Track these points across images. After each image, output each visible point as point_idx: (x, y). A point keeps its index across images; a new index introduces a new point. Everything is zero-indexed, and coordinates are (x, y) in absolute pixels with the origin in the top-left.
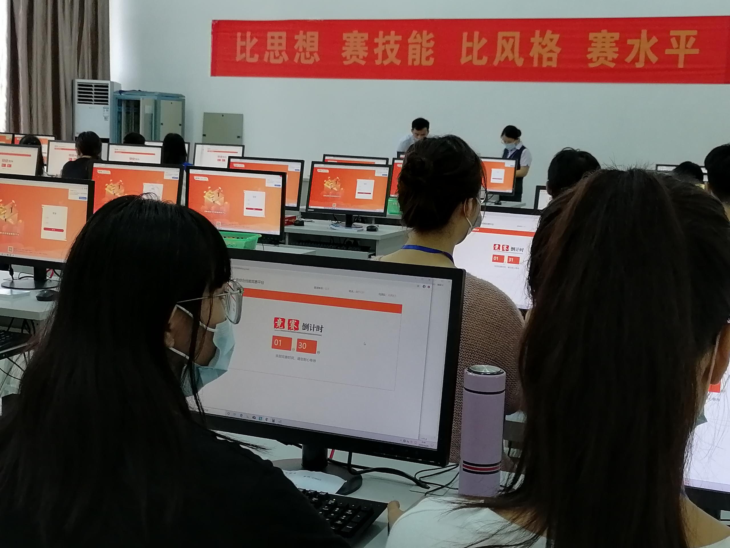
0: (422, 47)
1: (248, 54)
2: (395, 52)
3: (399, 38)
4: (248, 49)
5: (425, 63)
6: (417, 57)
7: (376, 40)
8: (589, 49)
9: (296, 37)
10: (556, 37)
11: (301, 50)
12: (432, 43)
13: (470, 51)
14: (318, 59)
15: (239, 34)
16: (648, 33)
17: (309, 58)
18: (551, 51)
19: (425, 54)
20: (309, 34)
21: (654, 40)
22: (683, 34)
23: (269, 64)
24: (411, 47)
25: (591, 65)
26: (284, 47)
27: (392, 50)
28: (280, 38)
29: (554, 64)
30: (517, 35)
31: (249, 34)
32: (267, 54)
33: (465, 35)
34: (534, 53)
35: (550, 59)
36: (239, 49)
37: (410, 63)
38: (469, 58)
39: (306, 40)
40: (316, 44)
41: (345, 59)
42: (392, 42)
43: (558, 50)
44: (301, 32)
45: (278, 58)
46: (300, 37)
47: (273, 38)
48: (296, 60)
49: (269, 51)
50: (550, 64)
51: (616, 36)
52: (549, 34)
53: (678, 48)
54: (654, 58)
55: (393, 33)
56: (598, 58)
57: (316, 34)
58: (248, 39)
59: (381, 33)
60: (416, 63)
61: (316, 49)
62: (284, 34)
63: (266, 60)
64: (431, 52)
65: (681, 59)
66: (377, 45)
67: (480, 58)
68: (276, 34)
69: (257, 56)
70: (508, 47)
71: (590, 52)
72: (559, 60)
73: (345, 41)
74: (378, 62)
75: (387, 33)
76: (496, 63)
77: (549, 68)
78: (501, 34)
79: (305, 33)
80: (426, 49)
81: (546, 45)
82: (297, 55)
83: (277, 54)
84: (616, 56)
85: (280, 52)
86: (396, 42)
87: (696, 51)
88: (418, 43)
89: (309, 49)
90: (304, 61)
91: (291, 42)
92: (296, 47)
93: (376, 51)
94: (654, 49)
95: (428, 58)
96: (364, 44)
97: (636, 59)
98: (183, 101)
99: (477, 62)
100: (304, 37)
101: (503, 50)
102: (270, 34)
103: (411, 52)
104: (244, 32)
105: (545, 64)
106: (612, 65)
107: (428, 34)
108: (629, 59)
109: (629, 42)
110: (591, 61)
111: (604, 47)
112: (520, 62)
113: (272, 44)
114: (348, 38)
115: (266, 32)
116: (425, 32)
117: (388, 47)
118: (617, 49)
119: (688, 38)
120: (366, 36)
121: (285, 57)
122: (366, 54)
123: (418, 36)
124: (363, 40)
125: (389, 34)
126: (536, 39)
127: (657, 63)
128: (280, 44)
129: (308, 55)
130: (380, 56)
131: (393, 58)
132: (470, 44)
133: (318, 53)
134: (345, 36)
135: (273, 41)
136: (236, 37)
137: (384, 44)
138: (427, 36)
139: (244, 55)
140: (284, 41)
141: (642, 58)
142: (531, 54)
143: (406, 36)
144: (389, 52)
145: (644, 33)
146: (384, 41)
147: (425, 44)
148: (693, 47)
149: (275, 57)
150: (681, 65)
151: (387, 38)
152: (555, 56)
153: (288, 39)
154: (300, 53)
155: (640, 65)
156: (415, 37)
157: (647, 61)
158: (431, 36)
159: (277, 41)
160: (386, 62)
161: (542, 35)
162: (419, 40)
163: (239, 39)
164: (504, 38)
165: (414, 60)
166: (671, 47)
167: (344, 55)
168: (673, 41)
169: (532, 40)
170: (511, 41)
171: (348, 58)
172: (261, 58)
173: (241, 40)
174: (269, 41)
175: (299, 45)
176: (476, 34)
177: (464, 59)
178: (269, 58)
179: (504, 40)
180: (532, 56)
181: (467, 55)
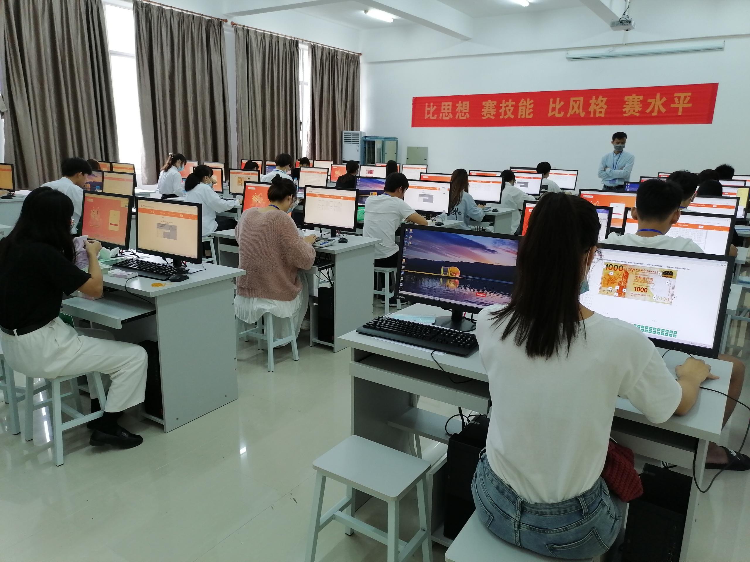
0: (526, 108)
1: (431, 115)
2: (511, 111)
3: (514, 103)
4: (431, 112)
5: (528, 117)
6: (524, 114)
7: (501, 105)
8: (624, 106)
9: (457, 105)
10: (605, 99)
11: (459, 112)
12: (532, 106)
13: (554, 109)
14: (468, 116)
15: (427, 104)
16: (660, 95)
17: (464, 116)
18: (602, 108)
19: (528, 111)
20: (464, 103)
21: (664, 99)
22: (682, 95)
23: (442, 120)
24: (520, 108)
25: (625, 115)
26: (450, 111)
27: (509, 110)
28: (448, 105)
29: (603, 115)
30: (582, 99)
31: (432, 104)
32: (441, 115)
33: (551, 100)
34: (591, 109)
35: (600, 112)
36: (426, 112)
37: (519, 117)
38: (553, 113)
39: (462, 106)
40: (468, 108)
41: (483, 116)
42: (510, 105)
43: (606, 107)
44: (460, 102)
45: (447, 116)
46: (459, 104)
47: (444, 105)
48: (457, 117)
49: (443, 113)
50: (600, 115)
51: (641, 97)
52: (600, 98)
53: (679, 103)
54: (663, 110)
55: (510, 100)
56: (629, 111)
57: (468, 103)
58: (432, 107)
59: (504, 101)
60: (523, 117)
61: (467, 111)
62: (450, 103)
63: (440, 118)
64: (531, 110)
65: (680, 110)
66: (501, 107)
67: (559, 113)
68: (446, 104)
69: (436, 116)
70: (576, 106)
71: (625, 108)
72: (606, 113)
73: (484, 106)
74: (501, 117)
75: (507, 101)
76: (568, 115)
77: (600, 117)
78: (572, 99)
79: (462, 103)
80: (528, 109)
81: (599, 104)
82: (458, 115)
84: (640, 109)
85: (448, 113)
86: (512, 106)
87: (690, 105)
88: (524, 106)
89: (464, 111)
90: (461, 118)
91: (454, 107)
92: (457, 110)
93: (500, 111)
94: (664, 105)
95: (529, 114)
96: (494, 107)
97: (653, 111)
98: (397, 141)
99: (557, 115)
100: (461, 104)
101: (573, 108)
102: (443, 104)
103: (520, 110)
104: (429, 103)
105: (598, 115)
106: (638, 115)
107: (530, 100)
108: (648, 111)
109: (649, 101)
110: (625, 112)
111: (633, 104)
112: (582, 115)
113: (444, 109)
115: (441, 102)
116: (528, 99)
117: (507, 108)
118: (641, 105)
119: (685, 97)
120: (495, 103)
121: (451, 116)
122: (495, 113)
123: (525, 102)
124: (493, 105)
126: (593, 101)
127: (666, 112)
128: (448, 109)
129: (463, 115)
130: (503, 114)
131: (510, 115)
132: (554, 105)
133: (469, 113)
134: (484, 103)
135: (444, 107)
136: (425, 106)
137: (505, 107)
138: (529, 101)
139: (429, 115)
140: (450, 107)
141: (656, 110)
142: (590, 110)
143: (518, 102)
144: (508, 111)
145: (658, 96)
146: (505, 105)
147: (528, 106)
148: (688, 102)
149: (446, 116)
150: (680, 114)
151: (507, 103)
152: (603, 110)
153: (452, 105)
154: (459, 113)
155: (655, 114)
156: (523, 103)
157: (659, 111)
158: (532, 101)
159: (446, 107)
160: (506, 117)
161: (597, 99)
162: (525, 104)
163: (426, 107)
164: (574, 101)
165: (521, 115)
166: (675, 103)
167: (482, 114)
168: (676, 100)
169: (591, 102)
170: (578, 102)
171: (485, 115)
172: (438, 117)
173: (428, 108)
174: (443, 107)
175: (459, 109)
176: (558, 99)
177: (550, 114)
178: (442, 117)
179: (574, 102)
180: (590, 111)
181: (552, 112)
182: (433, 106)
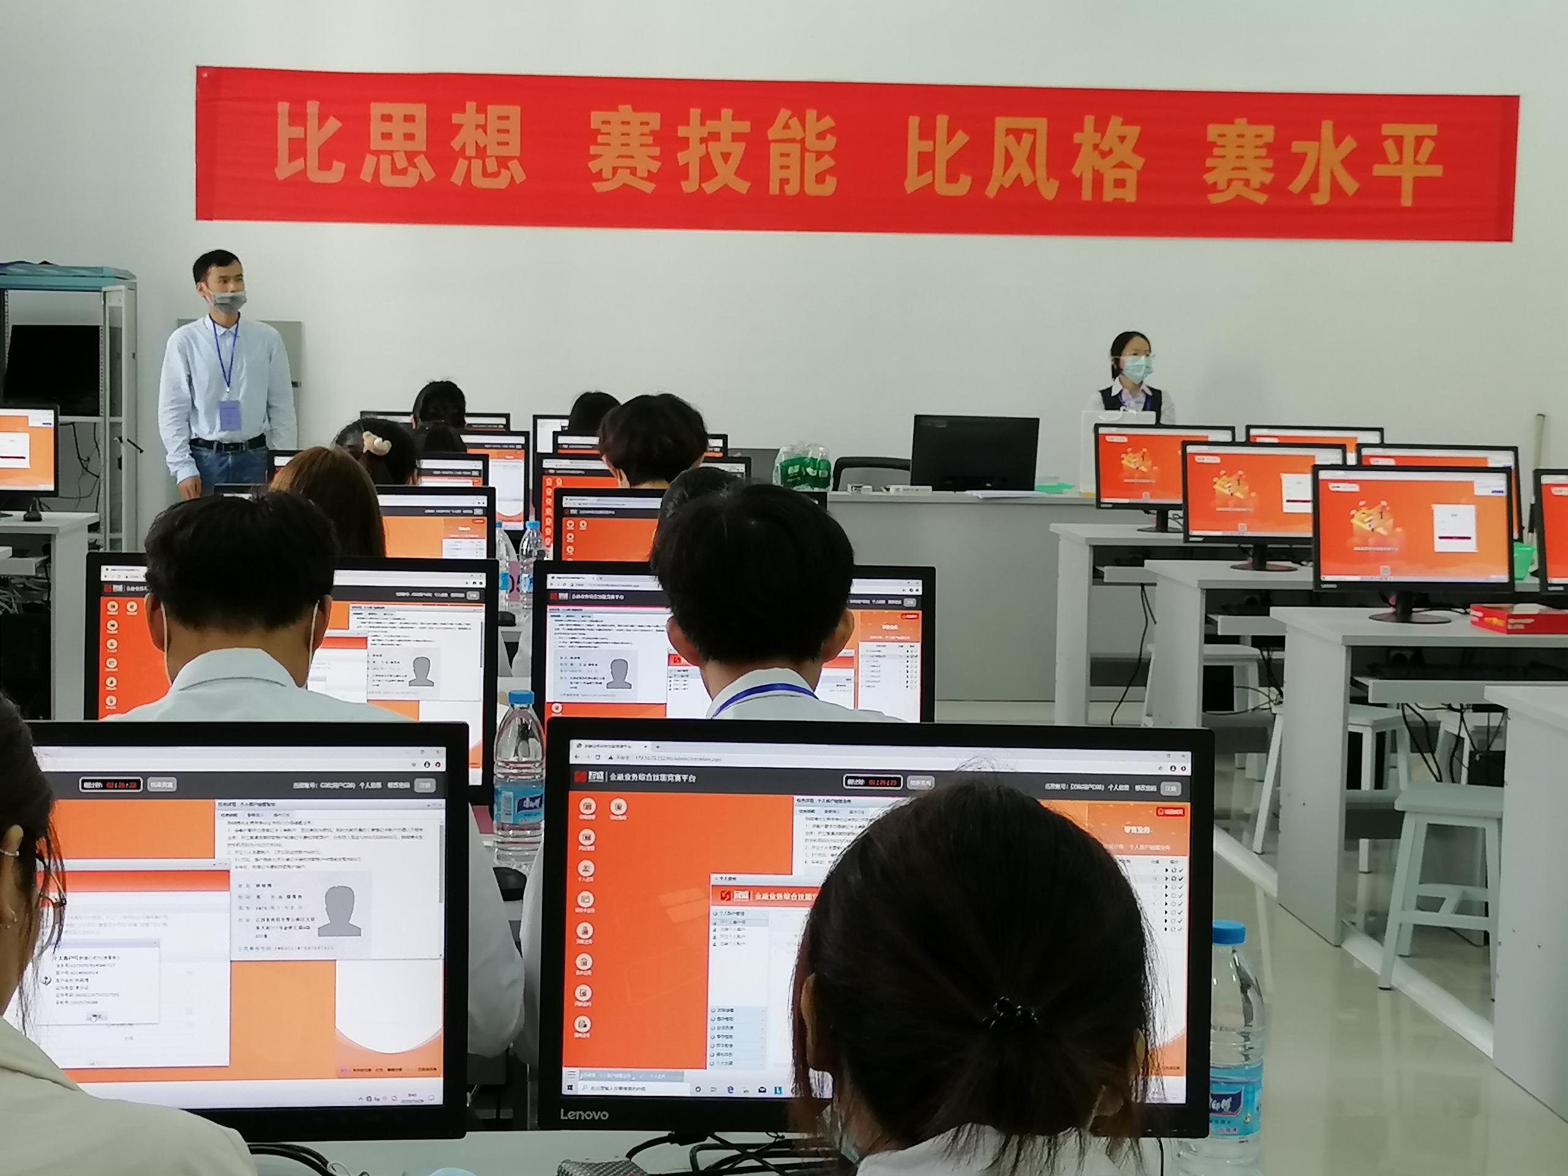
0: (804, 150)
1: (313, 161)
2: (735, 161)
3: (745, 127)
4: (313, 147)
5: (813, 189)
6: (794, 175)
7: (682, 131)
8: (1209, 163)
9: (456, 118)
10: (1133, 132)
11: (471, 151)
12: (830, 142)
13: (926, 161)
14: (520, 176)
15: (283, 107)
16: (1335, 127)
17: (496, 175)
18: (1122, 165)
19: (813, 167)
20: (493, 110)
21: (1349, 144)
22: (1409, 131)
23: (376, 186)
24: (775, 150)
25: (1215, 199)
26: (420, 144)
27: (726, 157)
28: (409, 118)
29: (1129, 195)
30: (1041, 124)
31: (312, 108)
32: (370, 161)
33: (914, 122)
34: (1083, 167)
35: (1120, 183)
36: (283, 147)
37: (774, 189)
38: (927, 178)
39: (484, 128)
40: (514, 138)
41: (599, 177)
42: (726, 136)
43: (1138, 162)
44: (471, 106)
45: (404, 172)
46: (468, 117)
47: (387, 118)
48: (457, 178)
49: (377, 153)
50: (1119, 193)
51: (1268, 133)
52: (1115, 125)
53: (1400, 162)
54: (1350, 185)
55: (727, 113)
56: (1230, 182)
57: (514, 112)
58: (312, 122)
59: (695, 113)
60: (792, 189)
61: (514, 149)
62: (420, 110)
63: (366, 175)
64: (828, 162)
65: (1407, 188)
66: (685, 143)
68: (398, 110)
69: (339, 166)
70: (1020, 153)
71: (1211, 169)
72: (1142, 186)
73: (598, 132)
74: (689, 186)
75: (711, 113)
76: (991, 191)
77: (1119, 205)
78: (1002, 123)
80: (814, 155)
81: (1111, 151)
82: (461, 165)
83: (402, 162)
84: (1268, 178)
85: (410, 156)
86: (736, 137)
87: (1437, 171)
88: (792, 141)
89: (493, 151)
90: (479, 182)
91: (441, 130)
92: (456, 144)
93: (682, 158)
94: (1348, 163)
95: (820, 179)
96: (650, 140)
97: (1313, 186)
98: (133, 284)
99: (944, 189)
100: (478, 118)
101: (1009, 160)
102: (377, 109)
103: (775, 161)
104: (298, 101)
105: (1110, 194)
106: (1261, 199)
107: (819, 119)
108: (1297, 185)
109: (1298, 147)
110: (1214, 188)
111: (1242, 157)
112: (1049, 190)
113: (387, 136)
114: (603, 122)
115: (368, 101)
116: (811, 115)
117: (715, 149)
118: (1269, 163)
119: (1419, 140)
120: (654, 120)
121: (425, 170)
122: (655, 166)
123: (795, 123)
124: (646, 129)
125: (717, 117)
126: (1086, 137)
127: (1358, 193)
128: (409, 137)
129: (492, 165)
130: (694, 171)
131: (727, 176)
132: (926, 146)
133: (521, 160)
134: (596, 118)
135: (387, 127)
136: (275, 115)
137: (703, 140)
138: (815, 123)
139: (300, 162)
140: (420, 129)
141: (1325, 182)
142: (1076, 171)
143: (762, 122)
144: (717, 162)
145: (1327, 128)
146: (703, 132)
147: (812, 143)
148: (1430, 161)
149: (395, 171)
150: (1407, 201)
151: (712, 125)
152: (1131, 176)
153: (430, 122)
154: (469, 159)
155: (1321, 198)
156: (786, 126)
157: (1336, 189)
158: (828, 122)
159: (398, 128)
160: (710, 187)
161: (1101, 127)
162: (795, 132)
163: (283, 120)
164: (1009, 132)
165: (784, 182)
166: (1385, 161)
167: (594, 166)
168: (1389, 146)
169: (1078, 138)
170: (1027, 139)
171: (607, 174)
172: (353, 171)
173: (291, 124)
174: (376, 128)
175: (466, 138)
176: (942, 121)
177: (913, 182)
178: (376, 173)
179: (1011, 136)
180: (1078, 175)
181: (920, 172)
182: (322, 118)
